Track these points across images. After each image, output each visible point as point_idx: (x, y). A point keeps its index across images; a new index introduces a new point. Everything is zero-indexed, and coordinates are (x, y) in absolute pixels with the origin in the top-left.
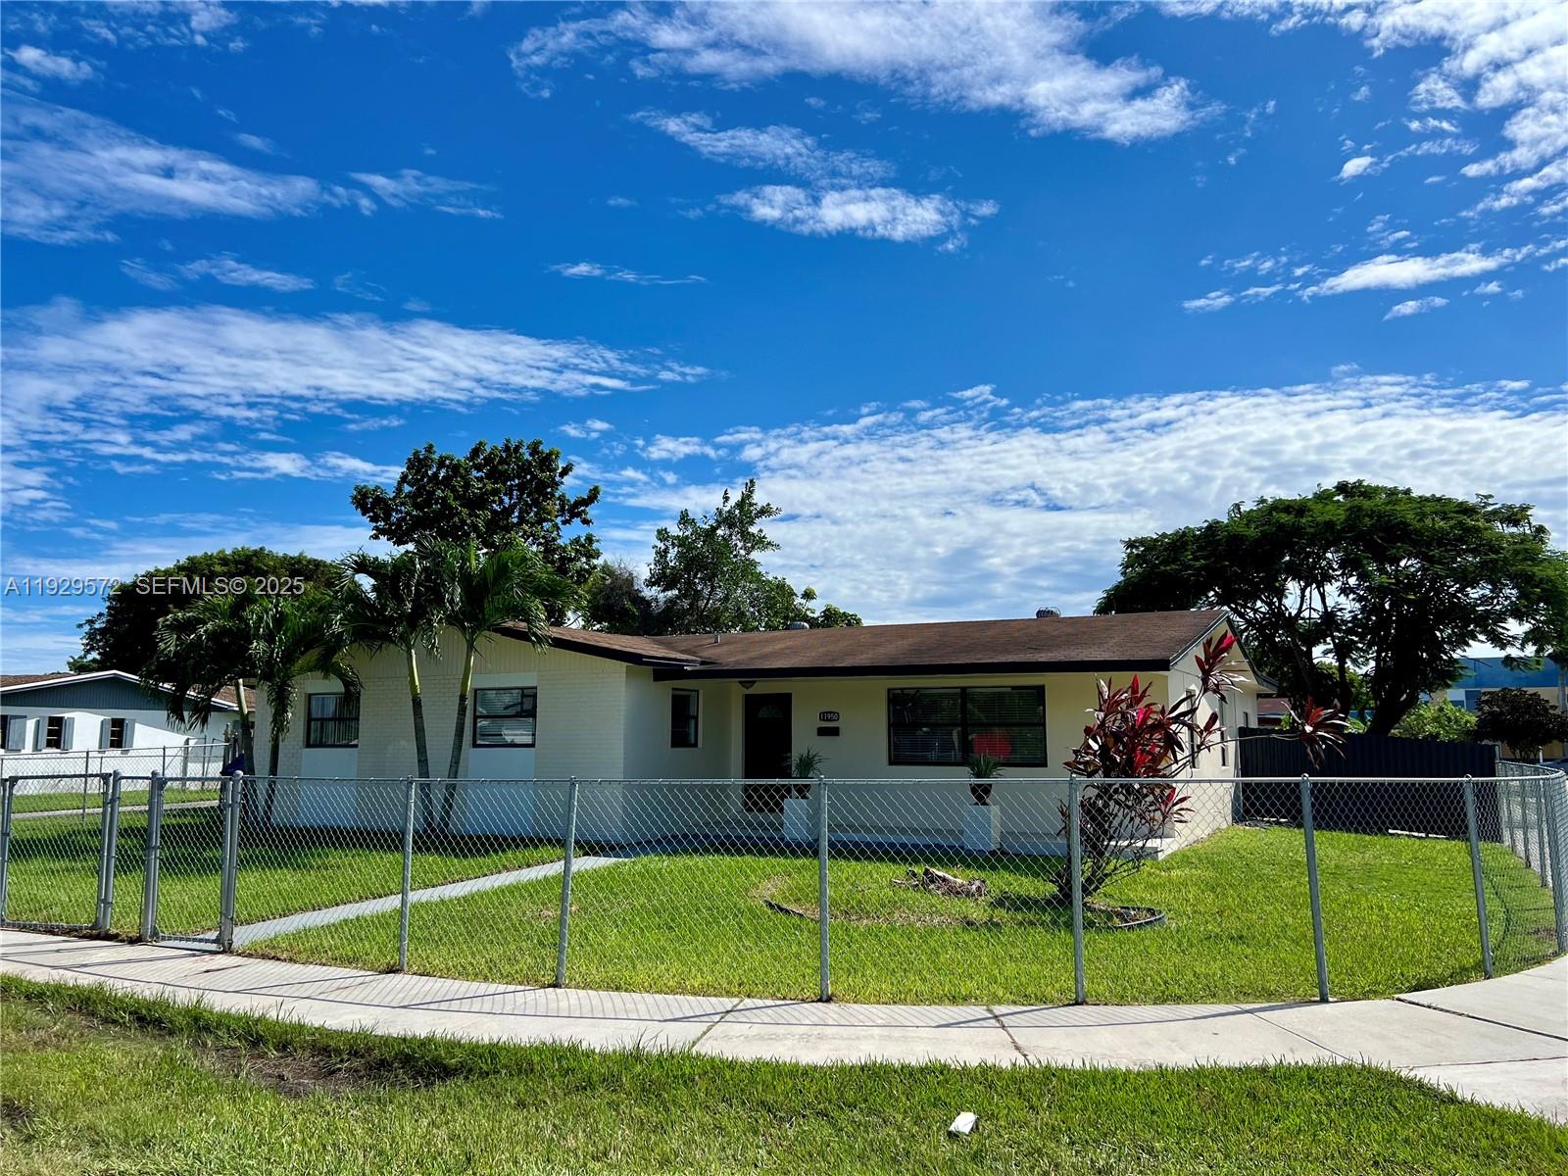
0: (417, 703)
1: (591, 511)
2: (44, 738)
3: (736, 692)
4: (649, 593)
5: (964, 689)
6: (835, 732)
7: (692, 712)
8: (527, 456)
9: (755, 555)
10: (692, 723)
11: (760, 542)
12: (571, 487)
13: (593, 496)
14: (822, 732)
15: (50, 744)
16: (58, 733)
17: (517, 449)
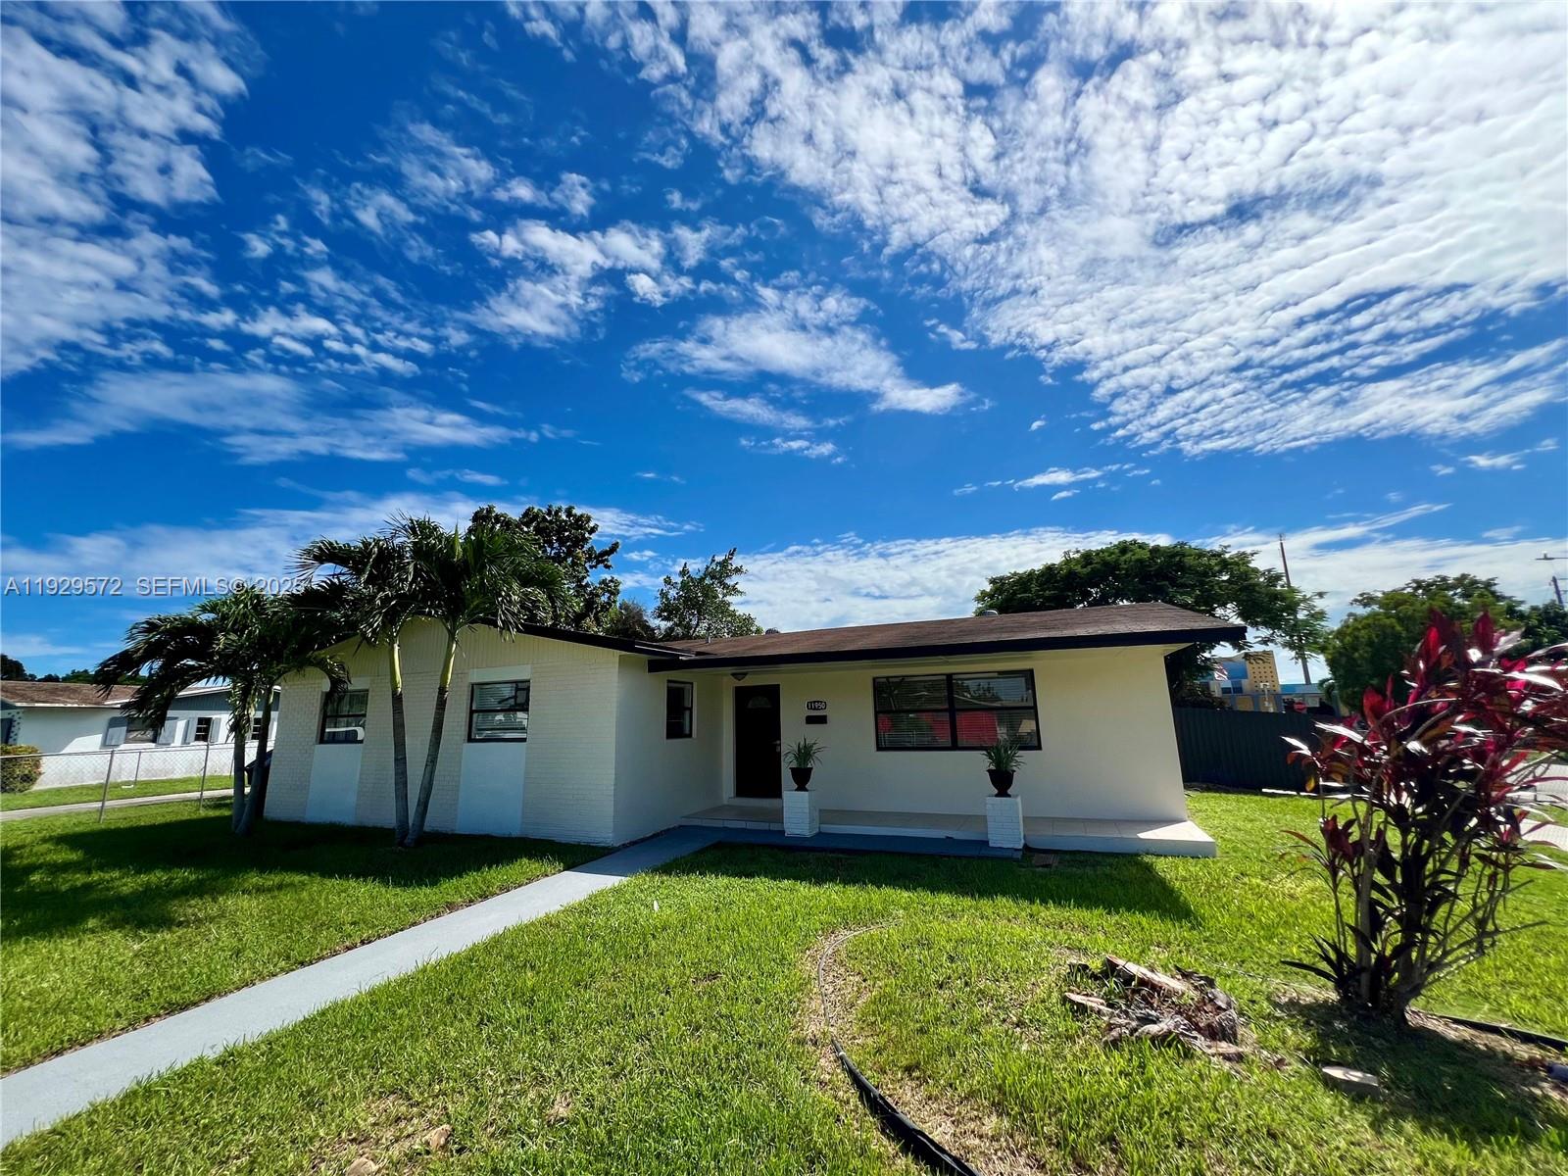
0: (397, 699)
1: (611, 558)
2: (193, 733)
3: (727, 683)
4: (654, 622)
5: (949, 676)
6: (822, 720)
7: (687, 704)
8: (564, 517)
9: (728, 598)
10: (687, 713)
11: (734, 590)
12: (596, 542)
13: (613, 549)
14: (810, 720)
15: (198, 738)
16: (207, 730)
17: (557, 513)
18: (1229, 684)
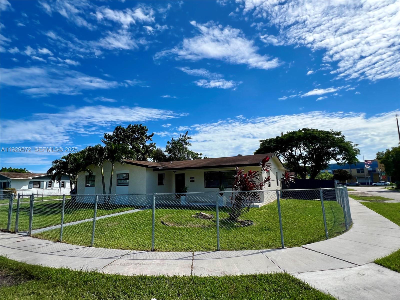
0: (103, 177)
1: (152, 138)
2: (48, 185)
3: (173, 173)
5: (220, 171)
6: (193, 181)
8: (139, 127)
10: (163, 180)
11: (188, 144)
12: (148, 133)
16: (51, 185)
18: (371, 169)
